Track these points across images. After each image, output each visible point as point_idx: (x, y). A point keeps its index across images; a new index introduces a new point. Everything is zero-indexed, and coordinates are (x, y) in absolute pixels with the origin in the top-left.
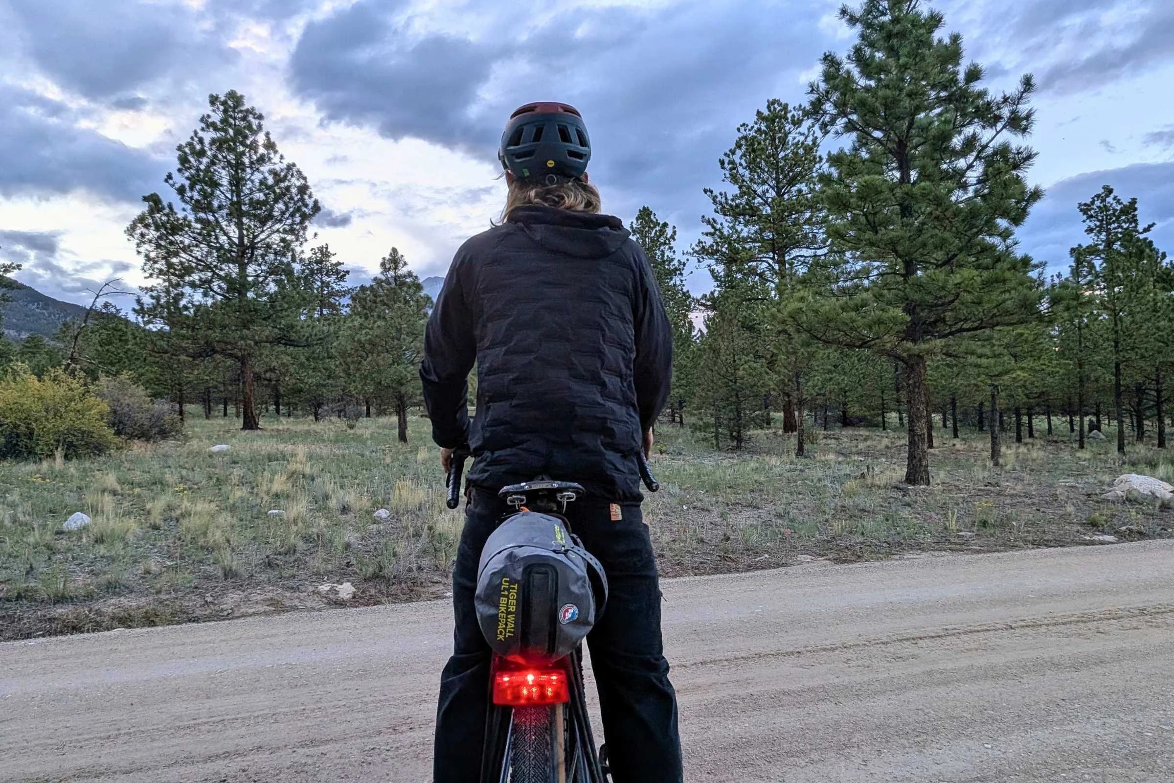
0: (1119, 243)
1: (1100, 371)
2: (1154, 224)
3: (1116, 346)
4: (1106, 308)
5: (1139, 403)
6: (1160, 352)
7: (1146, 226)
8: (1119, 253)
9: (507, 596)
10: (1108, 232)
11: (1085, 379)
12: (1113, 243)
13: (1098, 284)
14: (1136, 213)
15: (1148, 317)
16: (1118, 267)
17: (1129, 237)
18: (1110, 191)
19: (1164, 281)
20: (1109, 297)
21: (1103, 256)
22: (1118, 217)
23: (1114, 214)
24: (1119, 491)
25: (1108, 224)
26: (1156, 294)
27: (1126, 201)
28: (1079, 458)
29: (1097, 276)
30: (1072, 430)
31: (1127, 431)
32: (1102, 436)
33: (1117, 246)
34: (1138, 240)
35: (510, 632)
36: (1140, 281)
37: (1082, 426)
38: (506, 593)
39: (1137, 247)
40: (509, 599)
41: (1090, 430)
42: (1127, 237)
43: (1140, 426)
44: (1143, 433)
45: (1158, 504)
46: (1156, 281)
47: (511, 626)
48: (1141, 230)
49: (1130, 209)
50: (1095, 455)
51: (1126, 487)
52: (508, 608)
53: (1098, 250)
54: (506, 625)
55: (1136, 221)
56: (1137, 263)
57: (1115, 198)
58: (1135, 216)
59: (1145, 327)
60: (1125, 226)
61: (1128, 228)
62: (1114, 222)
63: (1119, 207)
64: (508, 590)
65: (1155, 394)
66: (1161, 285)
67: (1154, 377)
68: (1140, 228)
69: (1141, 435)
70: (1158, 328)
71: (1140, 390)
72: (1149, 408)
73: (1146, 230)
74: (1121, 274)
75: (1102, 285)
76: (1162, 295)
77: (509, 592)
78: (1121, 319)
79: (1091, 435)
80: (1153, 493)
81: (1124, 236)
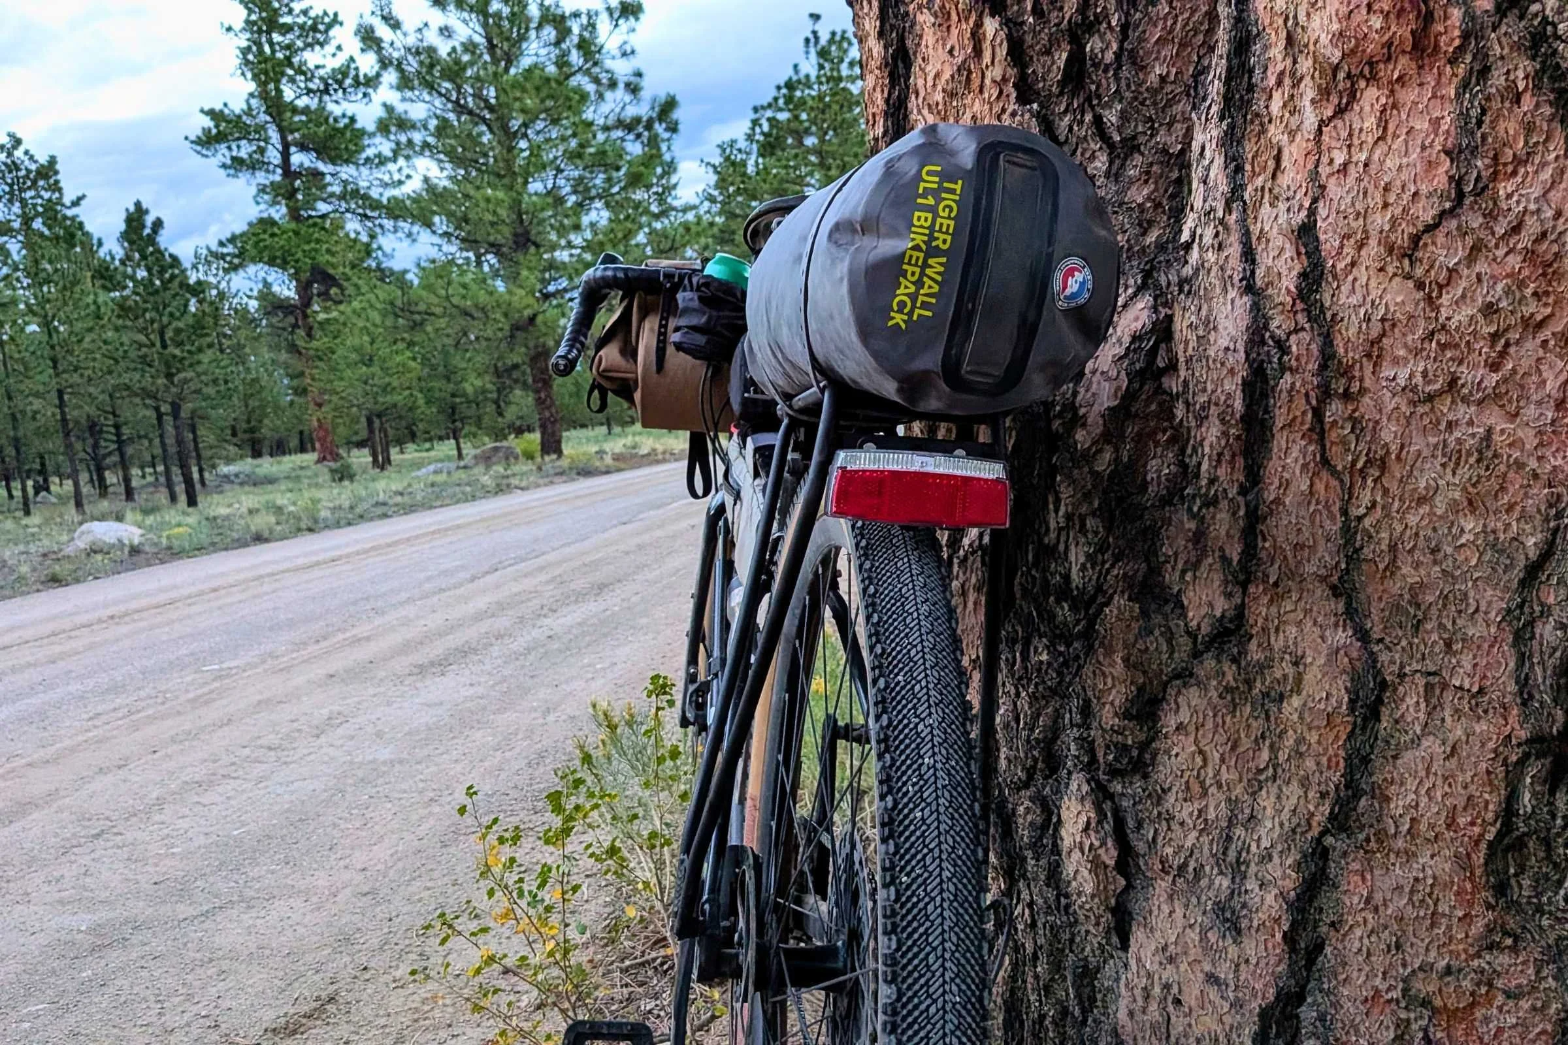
0: (40, 220)
1: (37, 404)
2: (84, 196)
3: (55, 367)
4: (34, 314)
5: (96, 446)
6: (110, 372)
7: (74, 198)
8: (42, 235)
9: (933, 210)
10: (24, 203)
11: (19, 416)
12: (32, 219)
13: (18, 280)
14: (59, 177)
15: (91, 324)
16: (43, 256)
17: (51, 212)
18: (18, 142)
19: (102, 277)
20: (36, 298)
21: (20, 238)
22: (34, 182)
23: (27, 177)
24: (82, 544)
25: (21, 190)
26: (96, 294)
27: (43, 159)
28: (27, 526)
29: (16, 269)
30: (11, 496)
31: (86, 489)
32: (54, 500)
33: (37, 224)
34: (65, 218)
35: (925, 305)
36: (74, 275)
37: (24, 490)
38: (931, 201)
39: (65, 228)
40: (936, 215)
41: (37, 493)
42: (51, 214)
43: (102, 479)
44: (106, 487)
45: (126, 550)
46: (93, 277)
47: (931, 286)
48: (68, 204)
49: (48, 171)
50: (47, 521)
51: (90, 538)
52: (931, 238)
53: (12, 230)
54: (919, 284)
55: (60, 190)
56: (68, 251)
57: (26, 153)
58: (57, 182)
59: (87, 339)
60: (46, 195)
61: (50, 200)
62: (29, 188)
63: (33, 167)
64: (936, 193)
65: (113, 430)
66: (101, 282)
67: (109, 409)
68: (67, 200)
69: (103, 489)
70: (105, 342)
71: (93, 428)
72: (110, 453)
73: (76, 203)
74: (48, 267)
75: (26, 282)
76: (103, 297)
77: (939, 200)
78: (56, 328)
79: (39, 499)
80: (120, 541)
81: (46, 210)
